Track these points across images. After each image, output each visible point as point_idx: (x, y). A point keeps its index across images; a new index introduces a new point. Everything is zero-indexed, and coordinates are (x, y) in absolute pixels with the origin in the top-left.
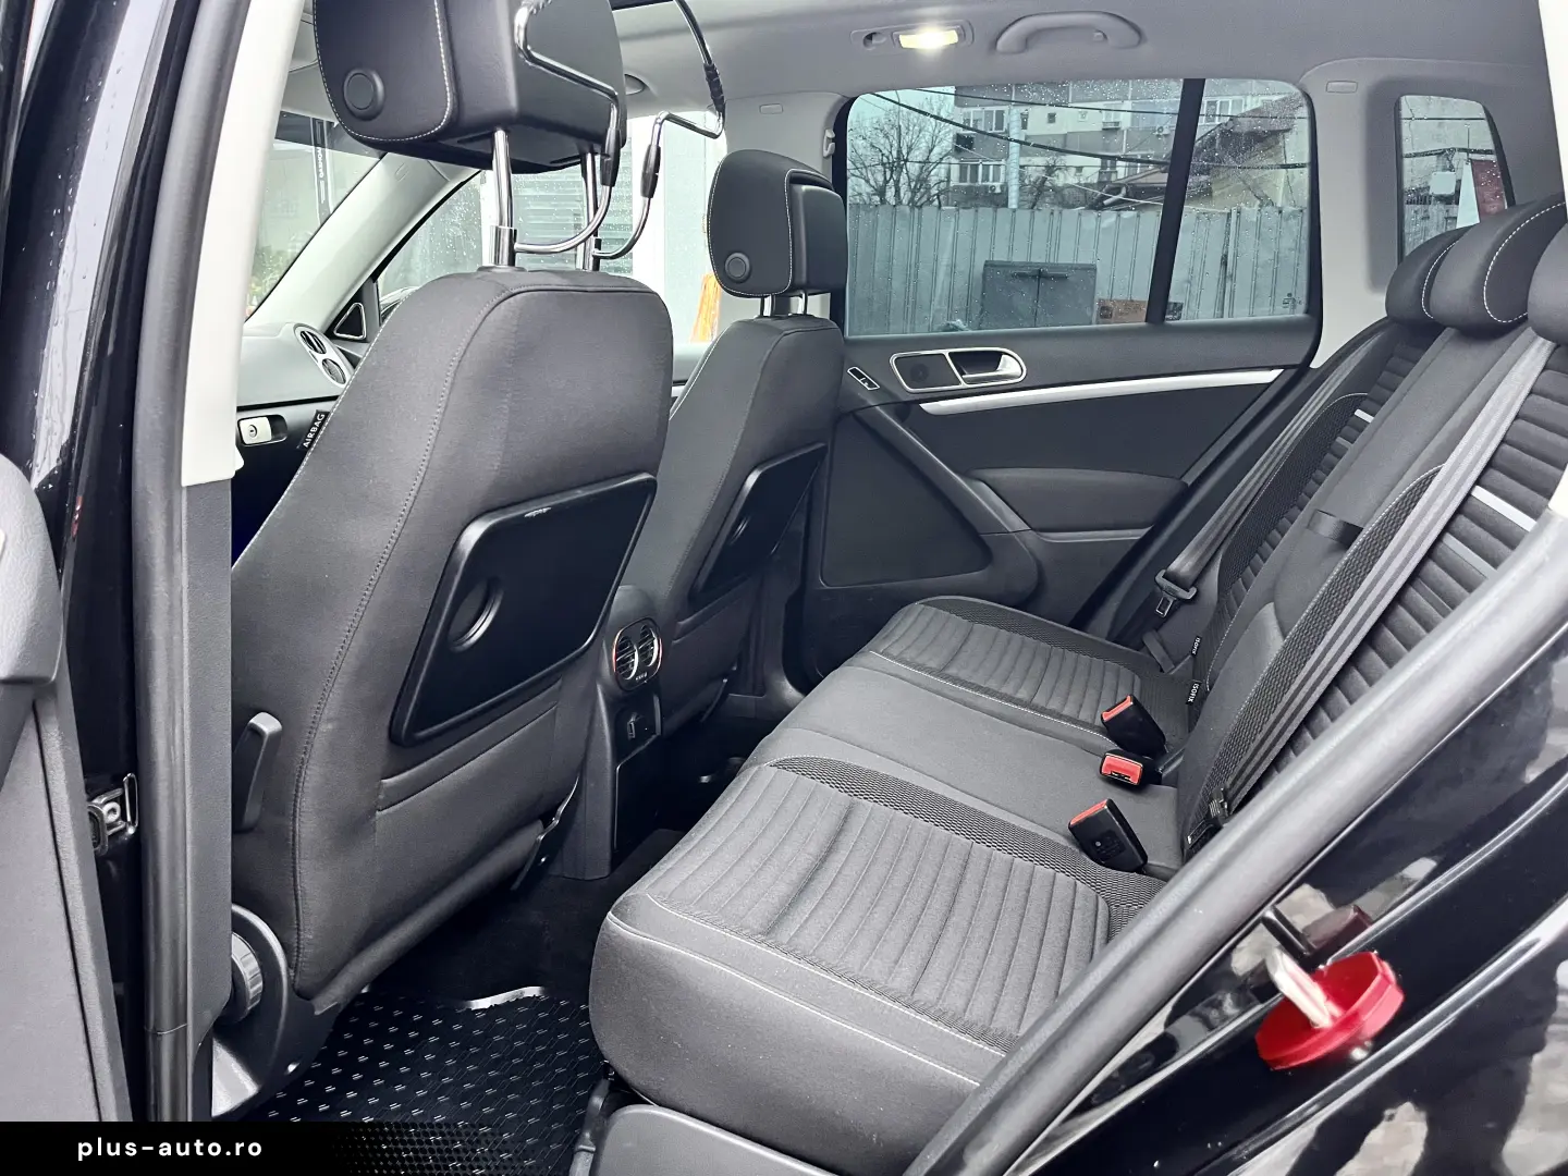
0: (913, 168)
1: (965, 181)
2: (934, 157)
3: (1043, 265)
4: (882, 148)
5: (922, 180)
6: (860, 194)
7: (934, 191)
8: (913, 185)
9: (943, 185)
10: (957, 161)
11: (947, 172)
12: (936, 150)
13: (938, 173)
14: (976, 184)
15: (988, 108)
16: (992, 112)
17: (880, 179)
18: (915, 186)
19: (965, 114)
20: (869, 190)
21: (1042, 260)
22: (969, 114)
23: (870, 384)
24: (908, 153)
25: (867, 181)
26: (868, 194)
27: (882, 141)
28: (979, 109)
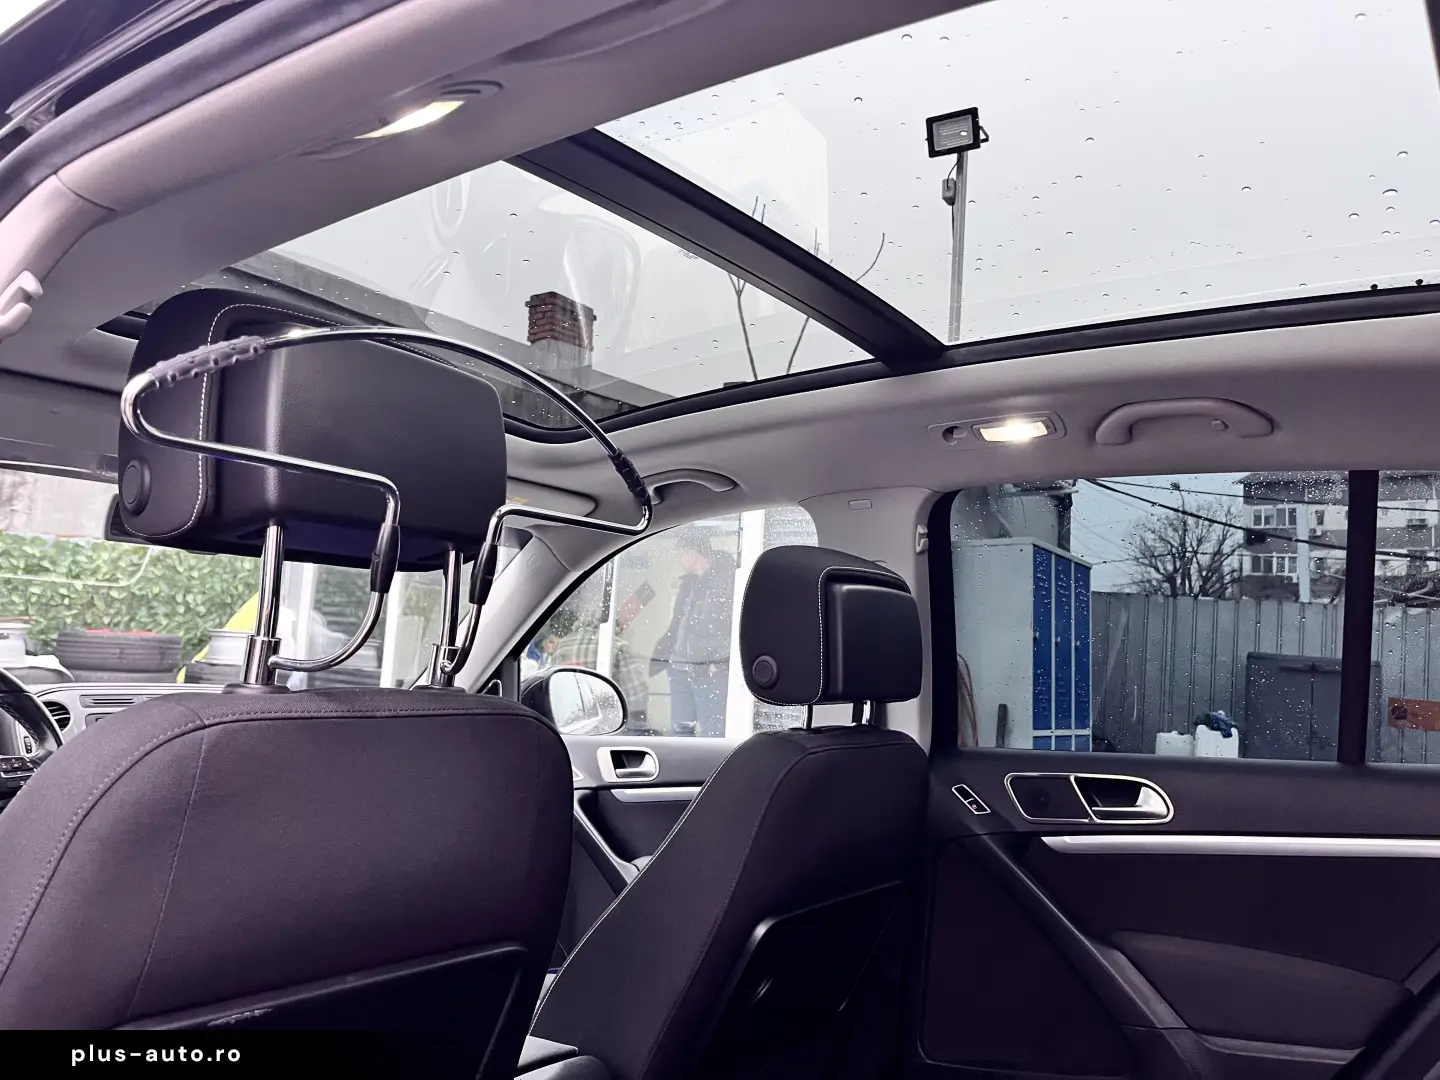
0: (1205, 560)
1: (1259, 571)
2: (1226, 549)
3: (1320, 660)
4: (1171, 541)
5: (1214, 568)
6: (1149, 581)
7: (1228, 578)
8: (1204, 574)
9: (1236, 574)
10: (1248, 553)
11: (1239, 562)
12: (1228, 542)
13: (1229, 564)
14: (1270, 574)
15: (1280, 506)
16: (1284, 510)
17: (1170, 568)
18: (1207, 574)
19: (1255, 511)
20: (1159, 576)
21: (1317, 655)
22: (1260, 511)
23: (980, 808)
24: (1198, 546)
25: (1157, 570)
26: (1157, 580)
27: (1171, 535)
28: (1271, 507)
